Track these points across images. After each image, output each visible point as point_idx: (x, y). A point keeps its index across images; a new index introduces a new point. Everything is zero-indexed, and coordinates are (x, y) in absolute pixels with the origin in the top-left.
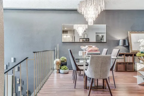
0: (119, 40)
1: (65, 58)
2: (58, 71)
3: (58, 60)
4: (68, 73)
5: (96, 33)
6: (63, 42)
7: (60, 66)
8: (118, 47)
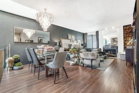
0: (57, 42)
1: (19, 56)
2: (12, 68)
3: (11, 58)
4: (22, 68)
5: (38, 37)
6: (15, 42)
7: (13, 64)
8: (56, 46)
